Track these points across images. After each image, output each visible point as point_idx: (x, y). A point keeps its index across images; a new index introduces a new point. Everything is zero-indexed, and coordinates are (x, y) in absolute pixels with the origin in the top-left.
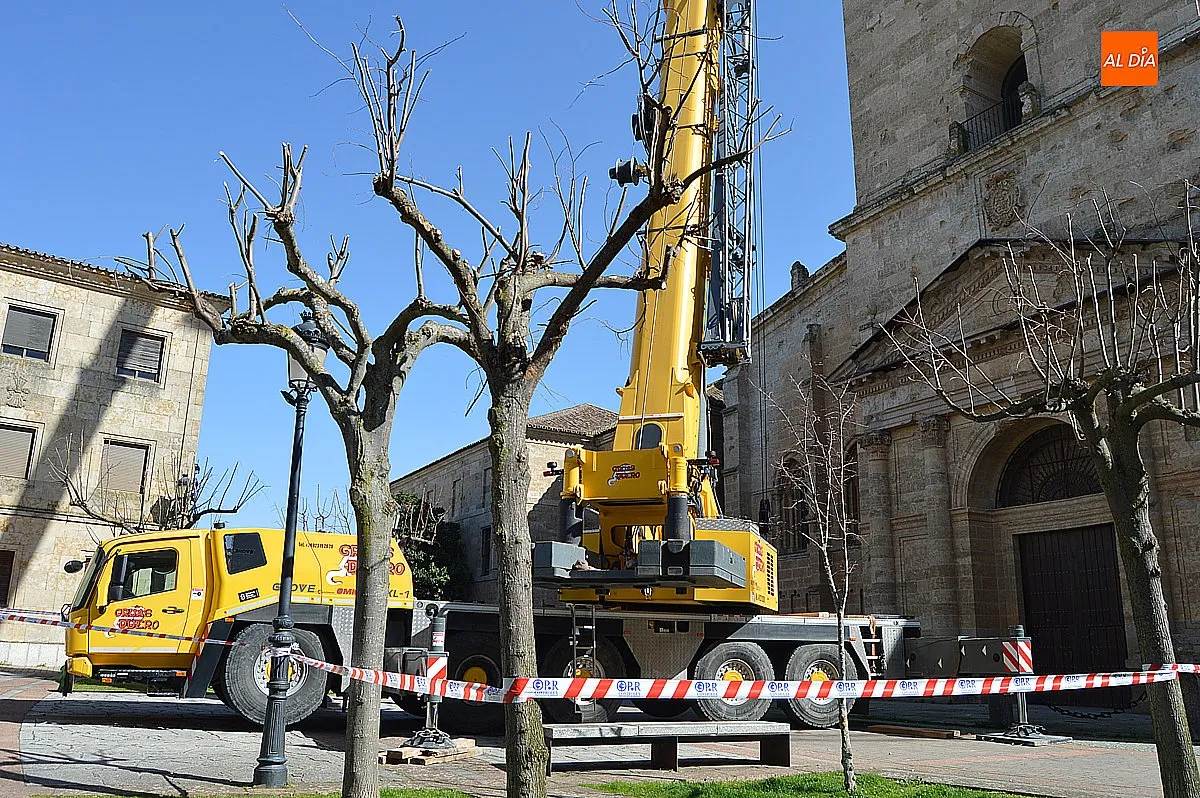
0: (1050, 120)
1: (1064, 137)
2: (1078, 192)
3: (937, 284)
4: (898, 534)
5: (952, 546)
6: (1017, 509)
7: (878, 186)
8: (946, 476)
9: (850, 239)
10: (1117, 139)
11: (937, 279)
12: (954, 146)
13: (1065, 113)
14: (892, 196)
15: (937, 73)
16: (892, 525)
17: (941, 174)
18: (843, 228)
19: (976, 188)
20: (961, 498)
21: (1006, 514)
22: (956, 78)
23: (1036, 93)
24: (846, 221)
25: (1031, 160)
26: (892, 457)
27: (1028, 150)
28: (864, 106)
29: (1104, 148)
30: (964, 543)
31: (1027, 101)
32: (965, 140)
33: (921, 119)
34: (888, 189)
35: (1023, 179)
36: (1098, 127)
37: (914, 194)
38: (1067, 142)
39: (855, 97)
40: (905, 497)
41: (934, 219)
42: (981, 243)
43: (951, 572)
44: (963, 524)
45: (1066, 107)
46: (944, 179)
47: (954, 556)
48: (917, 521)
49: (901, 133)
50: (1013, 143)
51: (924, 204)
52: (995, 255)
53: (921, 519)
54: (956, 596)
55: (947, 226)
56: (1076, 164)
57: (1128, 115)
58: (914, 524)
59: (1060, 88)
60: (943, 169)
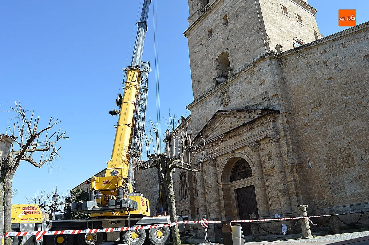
0: (234, 77)
1: (237, 82)
2: (242, 96)
3: (210, 122)
4: (206, 192)
5: (219, 194)
6: (235, 182)
7: (198, 95)
8: (216, 175)
9: (192, 110)
10: (249, 82)
11: (209, 121)
12: (214, 85)
13: (237, 76)
14: (200, 98)
15: (210, 65)
16: (204, 189)
17: (211, 93)
18: (189, 107)
19: (219, 95)
20: (220, 180)
21: (232, 184)
22: (215, 66)
23: (232, 70)
24: (190, 105)
25: (231, 88)
26: (204, 170)
27: (230, 85)
28: (194, 74)
29: (247, 84)
30: (221, 192)
31: (229, 72)
32: (217, 82)
33: (207, 77)
34: (200, 96)
35: (230, 93)
36: (245, 79)
37: (205, 98)
38: (239, 83)
39: (192, 71)
40: (207, 181)
41: (210, 104)
42: (219, 111)
43: (218, 201)
44: (221, 187)
45: (237, 74)
46: (212, 93)
47: (219, 196)
48: (210, 187)
49: (203, 81)
50: (227, 84)
51: (208, 100)
52: (222, 114)
53: (211, 187)
54: (220, 207)
55: (213, 106)
56: (241, 89)
57: (252, 76)
58: (210, 188)
59: (238, 68)
60: (211, 91)
